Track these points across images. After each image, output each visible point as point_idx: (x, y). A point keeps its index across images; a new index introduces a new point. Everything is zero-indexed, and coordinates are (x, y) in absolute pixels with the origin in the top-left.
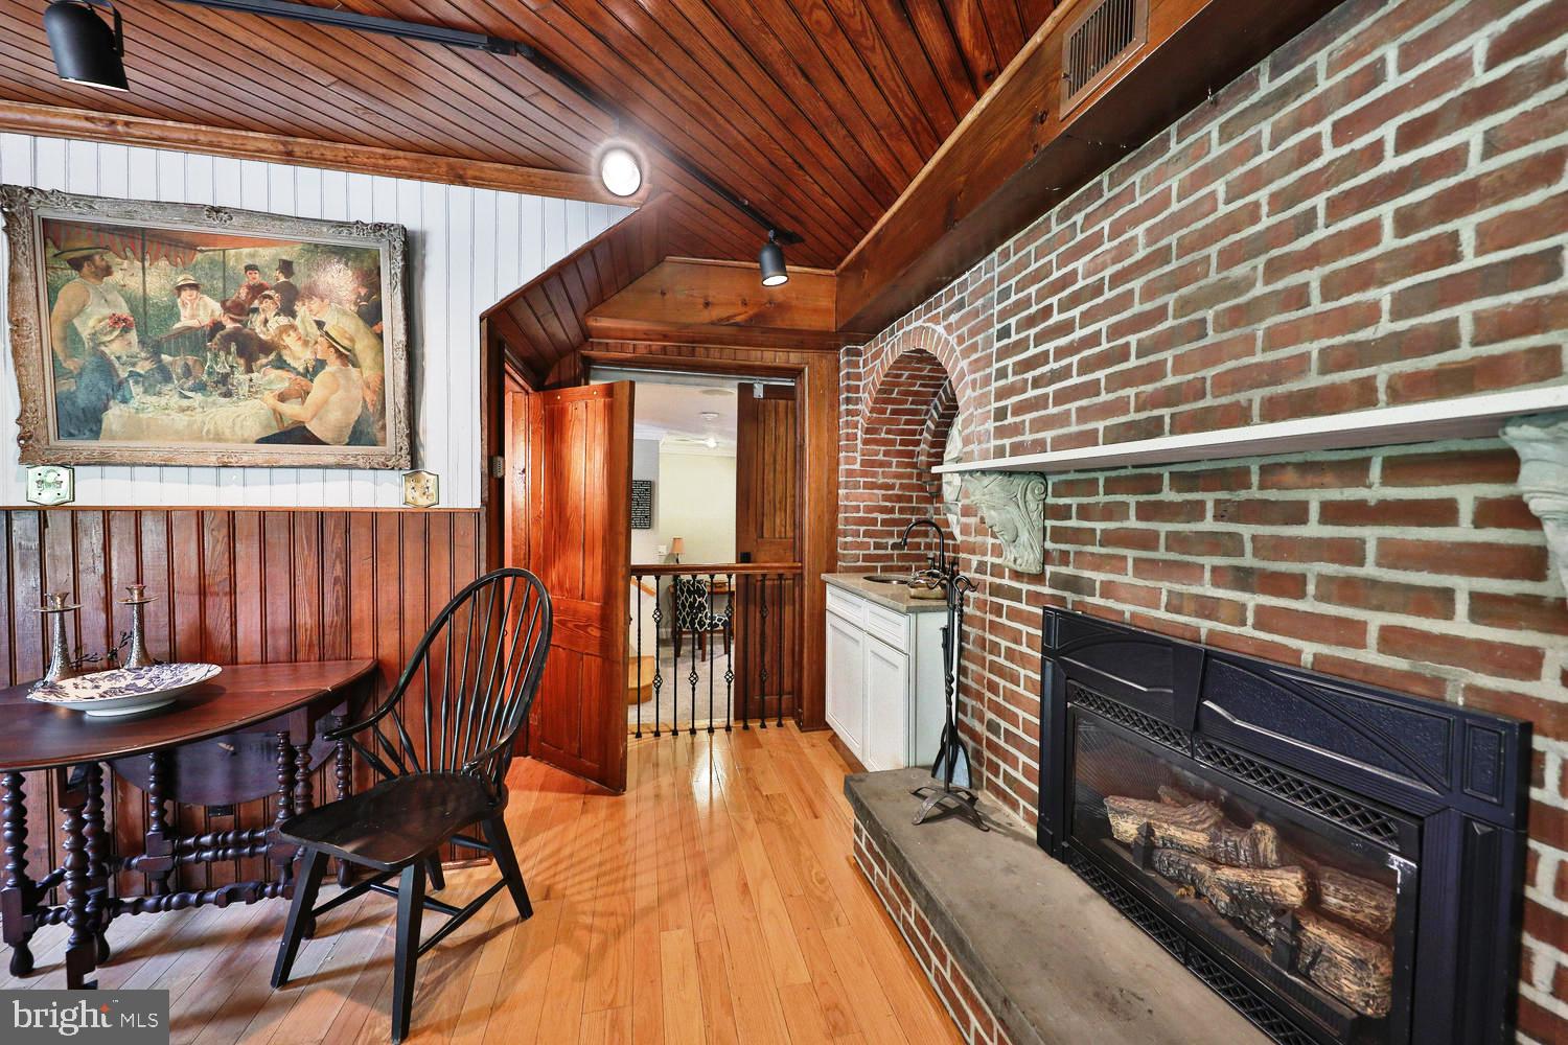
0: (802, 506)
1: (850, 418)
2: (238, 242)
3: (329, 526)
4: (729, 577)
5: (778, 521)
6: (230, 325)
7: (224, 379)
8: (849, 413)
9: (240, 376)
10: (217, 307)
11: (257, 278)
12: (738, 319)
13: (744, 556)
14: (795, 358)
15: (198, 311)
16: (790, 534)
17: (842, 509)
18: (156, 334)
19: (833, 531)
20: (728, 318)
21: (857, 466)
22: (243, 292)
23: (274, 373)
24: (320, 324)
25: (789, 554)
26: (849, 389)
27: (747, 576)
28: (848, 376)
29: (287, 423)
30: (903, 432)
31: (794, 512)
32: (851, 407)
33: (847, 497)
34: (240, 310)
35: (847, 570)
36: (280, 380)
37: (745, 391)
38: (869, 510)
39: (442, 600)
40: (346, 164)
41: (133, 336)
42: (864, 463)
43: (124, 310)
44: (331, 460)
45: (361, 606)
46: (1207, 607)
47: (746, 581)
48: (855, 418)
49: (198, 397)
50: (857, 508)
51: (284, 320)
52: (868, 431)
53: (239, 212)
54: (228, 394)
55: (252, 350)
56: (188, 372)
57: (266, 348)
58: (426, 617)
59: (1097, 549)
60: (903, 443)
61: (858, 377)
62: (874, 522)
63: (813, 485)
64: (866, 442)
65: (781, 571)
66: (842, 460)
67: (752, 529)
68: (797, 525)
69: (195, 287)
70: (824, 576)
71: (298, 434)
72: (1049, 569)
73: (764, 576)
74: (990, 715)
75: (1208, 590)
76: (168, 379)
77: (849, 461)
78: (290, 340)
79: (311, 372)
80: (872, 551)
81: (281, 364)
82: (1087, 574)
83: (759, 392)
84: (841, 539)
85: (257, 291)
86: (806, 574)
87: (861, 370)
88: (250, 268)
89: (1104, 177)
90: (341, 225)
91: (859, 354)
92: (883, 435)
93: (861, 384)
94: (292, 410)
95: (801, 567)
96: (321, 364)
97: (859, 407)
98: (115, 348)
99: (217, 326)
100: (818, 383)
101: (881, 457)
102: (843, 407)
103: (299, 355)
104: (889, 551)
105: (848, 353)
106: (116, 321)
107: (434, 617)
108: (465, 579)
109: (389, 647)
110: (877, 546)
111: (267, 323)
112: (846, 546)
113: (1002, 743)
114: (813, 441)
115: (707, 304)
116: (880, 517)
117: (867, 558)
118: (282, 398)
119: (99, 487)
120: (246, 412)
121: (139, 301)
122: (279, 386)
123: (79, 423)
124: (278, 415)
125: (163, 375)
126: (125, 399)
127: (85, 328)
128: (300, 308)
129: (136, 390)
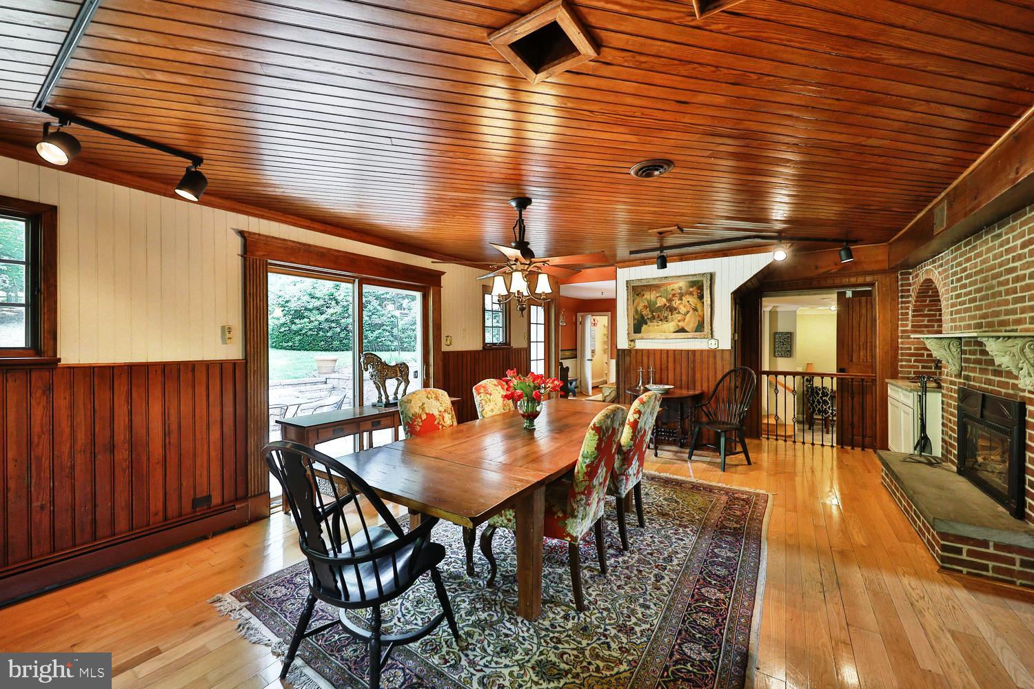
3: (690, 354)
4: (832, 378)
6: (668, 304)
7: (666, 318)
9: (670, 317)
10: (665, 300)
11: (674, 292)
13: (841, 370)
15: (662, 302)
16: (869, 361)
19: (895, 359)
22: (671, 296)
23: (677, 315)
24: (688, 302)
25: (869, 370)
27: (842, 378)
29: (680, 327)
34: (670, 300)
35: (903, 378)
36: (679, 317)
37: (841, 295)
39: (720, 376)
40: (695, 259)
41: (648, 309)
43: (646, 304)
45: (698, 376)
51: (680, 302)
53: (670, 276)
54: (667, 321)
55: (672, 310)
56: (659, 317)
57: (676, 309)
65: (863, 378)
67: (846, 357)
69: (660, 296)
70: (887, 381)
71: (682, 330)
73: (853, 379)
76: (655, 319)
78: (681, 307)
79: (685, 314)
81: (679, 313)
85: (674, 295)
86: (877, 379)
88: (673, 290)
90: (694, 275)
94: (681, 324)
95: (875, 376)
96: (688, 312)
98: (644, 313)
99: (665, 305)
103: (683, 310)
106: (645, 306)
107: (718, 380)
108: (726, 371)
109: (705, 388)
111: (676, 303)
112: (902, 366)
118: (679, 321)
119: (640, 345)
120: (671, 326)
121: (649, 301)
122: (679, 318)
123: (637, 329)
124: (678, 326)
125: (653, 318)
126: (646, 324)
127: (639, 308)
128: (684, 298)
129: (648, 321)
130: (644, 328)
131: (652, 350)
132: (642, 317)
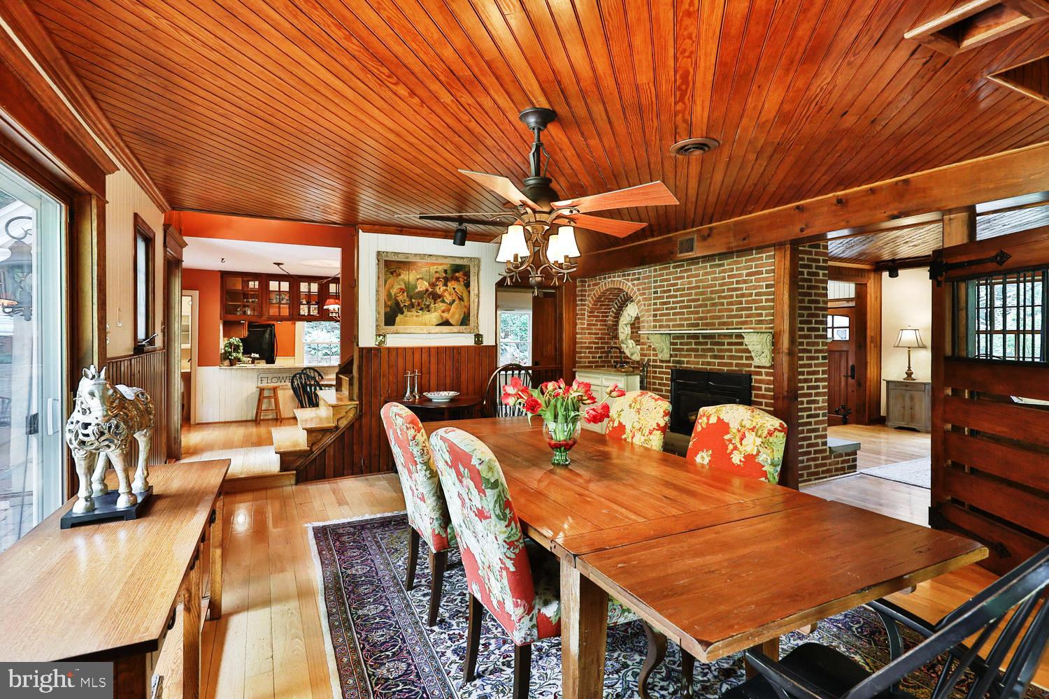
2: (433, 265)
3: (455, 351)
6: (430, 290)
7: (428, 306)
9: (432, 305)
10: (427, 284)
11: (438, 275)
15: (422, 286)
18: (412, 294)
22: (434, 280)
23: (441, 304)
24: (454, 289)
29: (444, 319)
30: (602, 313)
34: (433, 285)
36: (442, 306)
41: (405, 294)
43: (403, 287)
45: (464, 378)
49: (421, 312)
51: (444, 288)
53: (436, 255)
54: (429, 311)
55: (436, 297)
56: (419, 305)
57: (440, 296)
60: (602, 316)
69: (422, 278)
71: (446, 323)
76: (413, 307)
78: (446, 294)
79: (451, 304)
81: (443, 301)
85: (438, 279)
88: (436, 272)
90: (462, 258)
94: (445, 315)
96: (454, 301)
98: (400, 298)
99: (427, 290)
103: (448, 298)
106: (401, 289)
111: (440, 289)
118: (443, 312)
119: (393, 341)
120: (434, 317)
121: (407, 284)
122: (442, 308)
123: (390, 320)
124: (442, 317)
125: (412, 305)
126: (402, 313)
127: (393, 292)
128: (449, 284)
129: (405, 310)
130: (399, 318)
132: (397, 304)
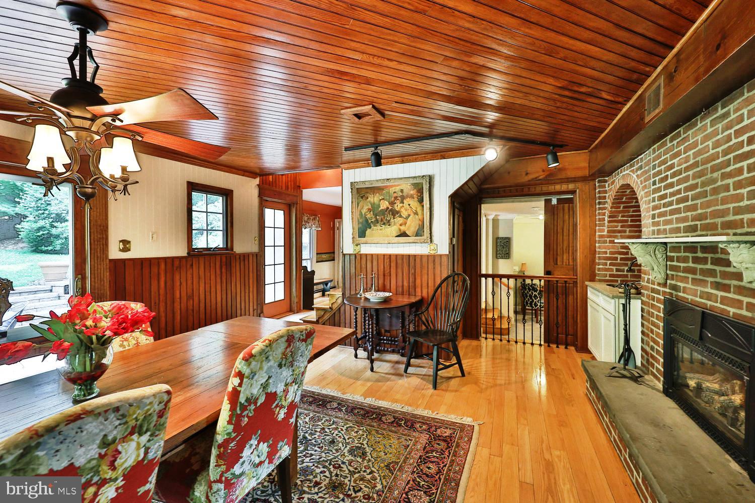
0: (576, 250)
1: (600, 211)
2: (392, 186)
3: (411, 258)
4: (540, 281)
5: (565, 257)
6: (390, 208)
7: (389, 221)
8: (600, 209)
9: (392, 220)
10: (387, 203)
11: (396, 195)
12: (541, 178)
13: (547, 273)
14: (571, 186)
15: (384, 205)
16: (571, 263)
17: (597, 253)
18: (376, 212)
19: (593, 263)
20: (536, 178)
21: (605, 233)
22: (393, 199)
23: (399, 219)
24: (409, 205)
25: (571, 273)
26: (600, 198)
27: (549, 281)
28: (599, 192)
29: (402, 231)
30: (632, 216)
31: (573, 253)
32: (601, 206)
33: (599, 247)
34: (392, 203)
35: (600, 281)
36: (400, 220)
37: (548, 202)
38: (611, 253)
39: (438, 282)
40: (416, 160)
41: (372, 213)
42: (608, 231)
43: (370, 207)
44: (411, 241)
45: (418, 281)
46: (709, 296)
47: (548, 282)
48: (604, 211)
49: (383, 226)
50: (606, 253)
51: (401, 205)
52: (610, 217)
53: (392, 179)
54: (389, 225)
55: (395, 213)
56: (382, 220)
57: (398, 212)
58: (434, 286)
59: (681, 274)
60: (632, 221)
61: (605, 192)
62: (616, 259)
63: (581, 242)
64: (609, 222)
65: (566, 280)
66: (597, 230)
67: (551, 261)
68: (574, 259)
69: (383, 199)
70: (587, 283)
71: (403, 234)
72: (668, 282)
73: (557, 281)
74: (652, 343)
75: (709, 290)
76: (378, 223)
77: (600, 231)
78: (403, 210)
79: (407, 218)
80: (615, 272)
81: (401, 216)
82: (679, 284)
83: (554, 201)
84: (597, 267)
85: (396, 198)
86: (578, 281)
87: (607, 189)
88: (395, 192)
89: (681, 129)
90: (414, 177)
91: (606, 181)
92: (620, 218)
93: (607, 195)
94: (403, 228)
95: (577, 279)
96: (409, 215)
97: (606, 206)
98: (368, 216)
99: (388, 208)
100: (584, 197)
101: (619, 228)
102: (597, 206)
103: (404, 213)
104: (625, 273)
105: (599, 182)
107: (436, 286)
108: (445, 275)
109: (425, 294)
110: (617, 270)
111: (398, 206)
112: (599, 269)
113: (655, 354)
114: (582, 222)
115: (527, 174)
116: (619, 256)
117: (611, 276)
118: (401, 225)
119: (366, 249)
120: (393, 230)
121: (373, 205)
122: (400, 222)
123: (362, 234)
124: (400, 230)
125: (377, 221)
126: (370, 228)
127: (364, 211)
128: (405, 201)
129: (372, 225)
130: (368, 232)
131: (375, 254)
132: (367, 220)
